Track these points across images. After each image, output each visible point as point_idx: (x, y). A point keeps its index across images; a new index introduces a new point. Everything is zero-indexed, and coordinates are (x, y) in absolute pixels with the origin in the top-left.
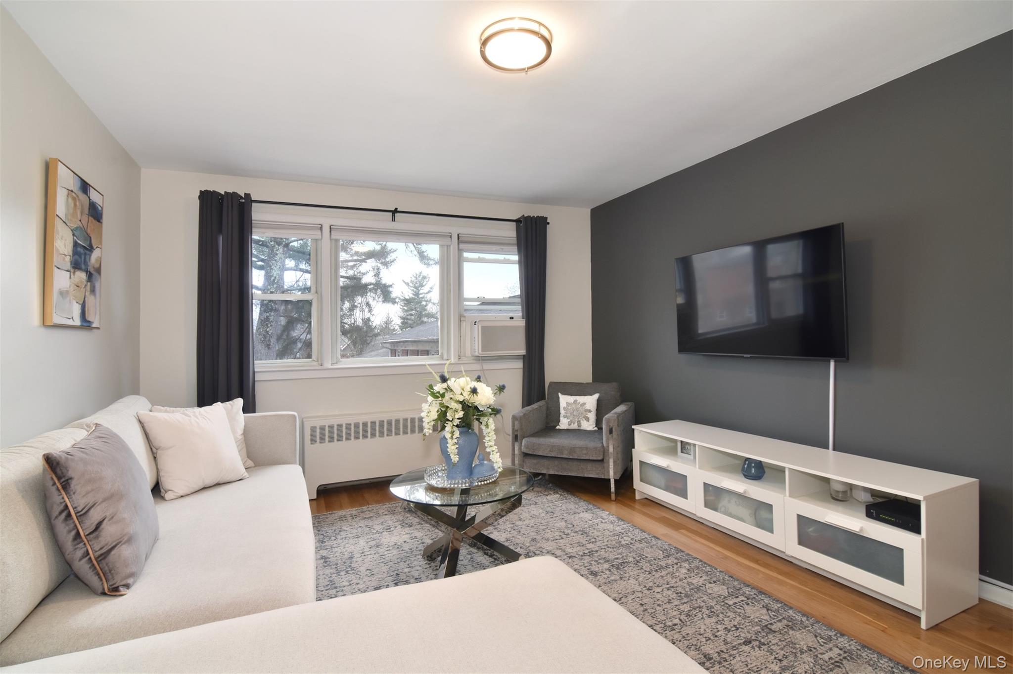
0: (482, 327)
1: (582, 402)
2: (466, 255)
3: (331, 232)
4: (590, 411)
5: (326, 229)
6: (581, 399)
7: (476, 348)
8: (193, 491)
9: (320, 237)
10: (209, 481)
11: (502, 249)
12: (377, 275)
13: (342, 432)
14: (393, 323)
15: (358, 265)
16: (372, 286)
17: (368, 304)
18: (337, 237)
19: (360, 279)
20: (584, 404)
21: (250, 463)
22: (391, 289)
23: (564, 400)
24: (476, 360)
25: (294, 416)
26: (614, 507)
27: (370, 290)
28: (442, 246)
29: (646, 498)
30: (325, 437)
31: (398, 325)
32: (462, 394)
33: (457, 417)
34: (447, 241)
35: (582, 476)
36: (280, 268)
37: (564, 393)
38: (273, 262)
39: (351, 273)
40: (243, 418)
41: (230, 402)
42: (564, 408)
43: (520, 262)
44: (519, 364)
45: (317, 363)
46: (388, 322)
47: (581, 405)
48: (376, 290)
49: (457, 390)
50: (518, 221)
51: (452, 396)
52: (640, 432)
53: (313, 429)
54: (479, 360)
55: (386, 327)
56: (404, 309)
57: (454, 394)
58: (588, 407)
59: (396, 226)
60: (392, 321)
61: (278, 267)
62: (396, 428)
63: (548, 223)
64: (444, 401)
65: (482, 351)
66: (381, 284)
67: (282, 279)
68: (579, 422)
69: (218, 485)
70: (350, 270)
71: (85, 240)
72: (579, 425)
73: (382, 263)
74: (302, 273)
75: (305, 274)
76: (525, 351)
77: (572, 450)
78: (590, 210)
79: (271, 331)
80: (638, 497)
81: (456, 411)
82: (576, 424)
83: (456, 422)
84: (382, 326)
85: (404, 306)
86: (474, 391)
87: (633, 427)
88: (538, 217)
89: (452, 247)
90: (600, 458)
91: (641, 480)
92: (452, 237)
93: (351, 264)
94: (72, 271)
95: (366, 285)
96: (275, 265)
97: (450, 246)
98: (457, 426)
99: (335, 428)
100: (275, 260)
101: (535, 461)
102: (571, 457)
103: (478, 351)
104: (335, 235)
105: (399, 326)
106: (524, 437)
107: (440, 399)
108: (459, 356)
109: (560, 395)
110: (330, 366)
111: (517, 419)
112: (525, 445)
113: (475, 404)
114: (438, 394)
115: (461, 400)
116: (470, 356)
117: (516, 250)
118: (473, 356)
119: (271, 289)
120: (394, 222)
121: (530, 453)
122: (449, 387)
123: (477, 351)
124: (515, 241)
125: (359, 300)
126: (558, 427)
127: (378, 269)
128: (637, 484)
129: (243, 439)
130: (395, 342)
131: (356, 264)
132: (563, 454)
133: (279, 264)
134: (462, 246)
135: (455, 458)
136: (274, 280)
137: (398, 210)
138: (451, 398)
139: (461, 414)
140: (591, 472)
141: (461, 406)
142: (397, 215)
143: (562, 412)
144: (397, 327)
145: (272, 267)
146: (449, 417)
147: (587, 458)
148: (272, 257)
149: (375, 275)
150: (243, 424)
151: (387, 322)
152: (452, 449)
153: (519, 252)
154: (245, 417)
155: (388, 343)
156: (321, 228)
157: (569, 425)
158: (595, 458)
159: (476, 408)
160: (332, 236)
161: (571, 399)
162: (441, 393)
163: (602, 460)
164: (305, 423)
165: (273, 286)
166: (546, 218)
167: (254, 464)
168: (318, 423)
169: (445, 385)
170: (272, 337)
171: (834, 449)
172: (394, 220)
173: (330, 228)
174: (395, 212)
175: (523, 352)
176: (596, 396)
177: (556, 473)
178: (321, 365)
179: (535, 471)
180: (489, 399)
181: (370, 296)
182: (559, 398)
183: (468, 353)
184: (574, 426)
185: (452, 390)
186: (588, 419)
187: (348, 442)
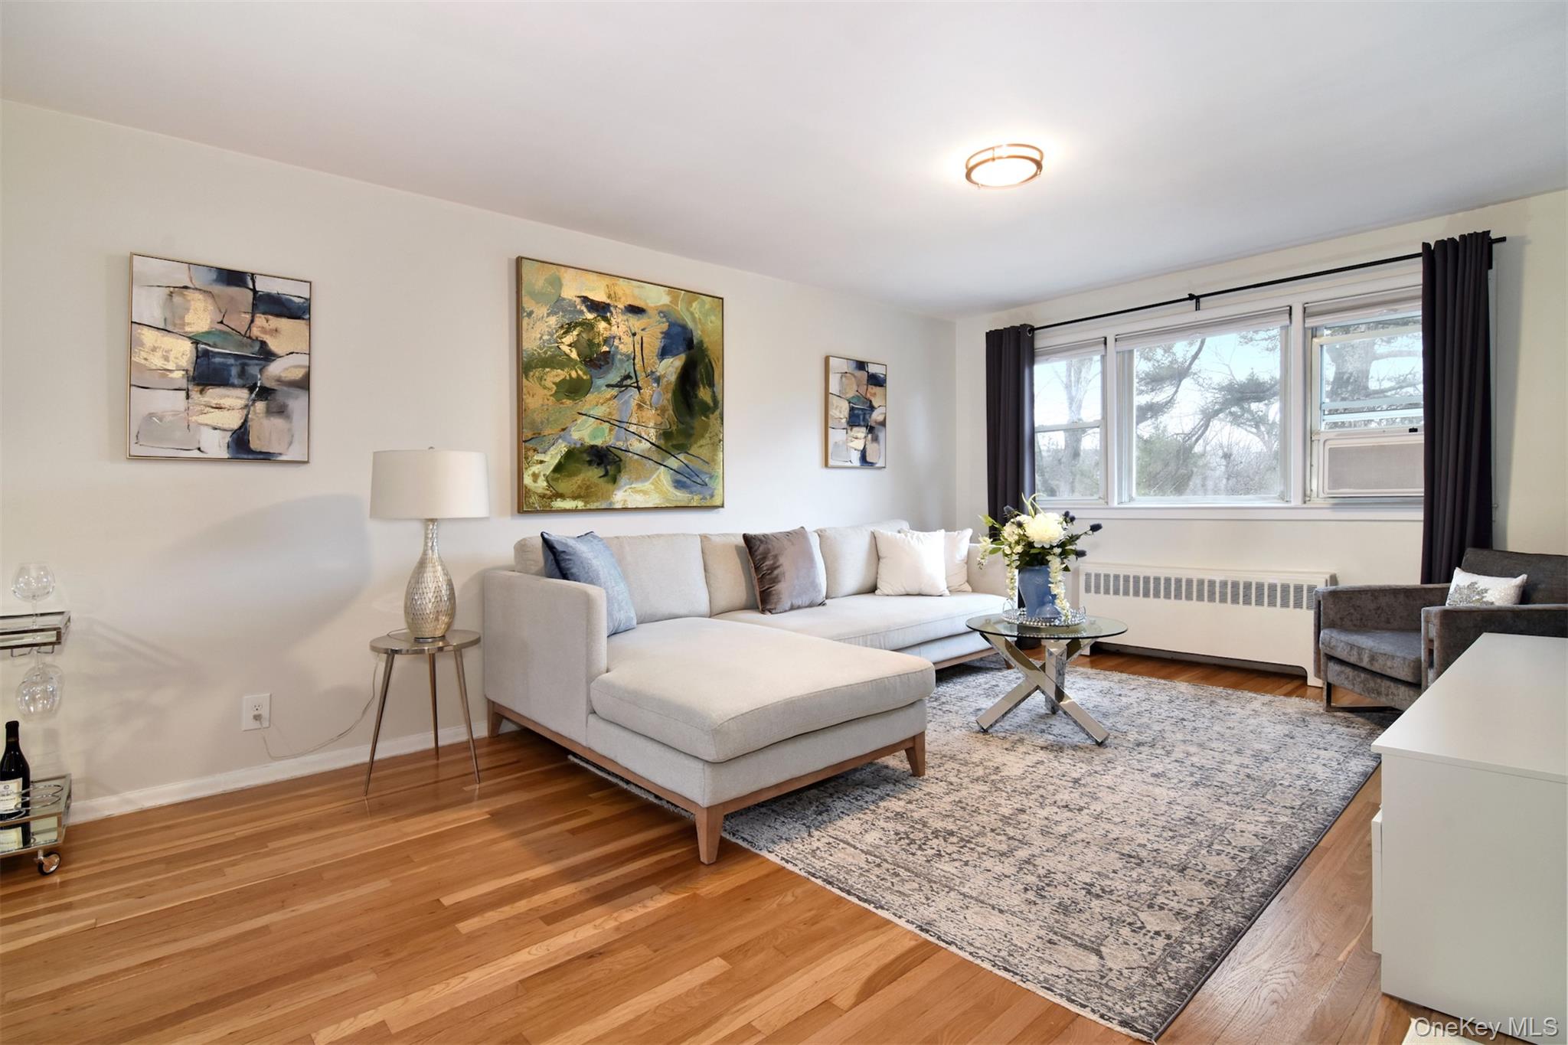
1: (1483, 587)
3: (1116, 343)
5: (1111, 341)
9: (1106, 352)
20: (1486, 590)
30: (1100, 587)
34: (1284, 320)
42: (1451, 595)
45: (1104, 501)
47: (1479, 593)
50: (1426, 253)
59: (1205, 315)
62: (1186, 590)
63: (1502, 240)
71: (864, 403)
77: (1373, 657)
89: (1295, 327)
90: (1412, 680)
92: (1293, 311)
94: (849, 428)
97: (1292, 326)
102: (1375, 670)
104: (1123, 346)
109: (1453, 569)
110: (1116, 505)
112: (1322, 638)
120: (1195, 312)
121: (1329, 653)
132: (1362, 661)
134: (1311, 322)
137: (1195, 295)
142: (1202, 301)
147: (1395, 675)
156: (1105, 342)
158: (1405, 678)
160: (1118, 348)
163: (1418, 685)
167: (972, 588)
172: (1198, 308)
173: (1116, 339)
174: (1194, 298)
176: (1522, 579)
178: (1107, 503)
187: (1146, 599)
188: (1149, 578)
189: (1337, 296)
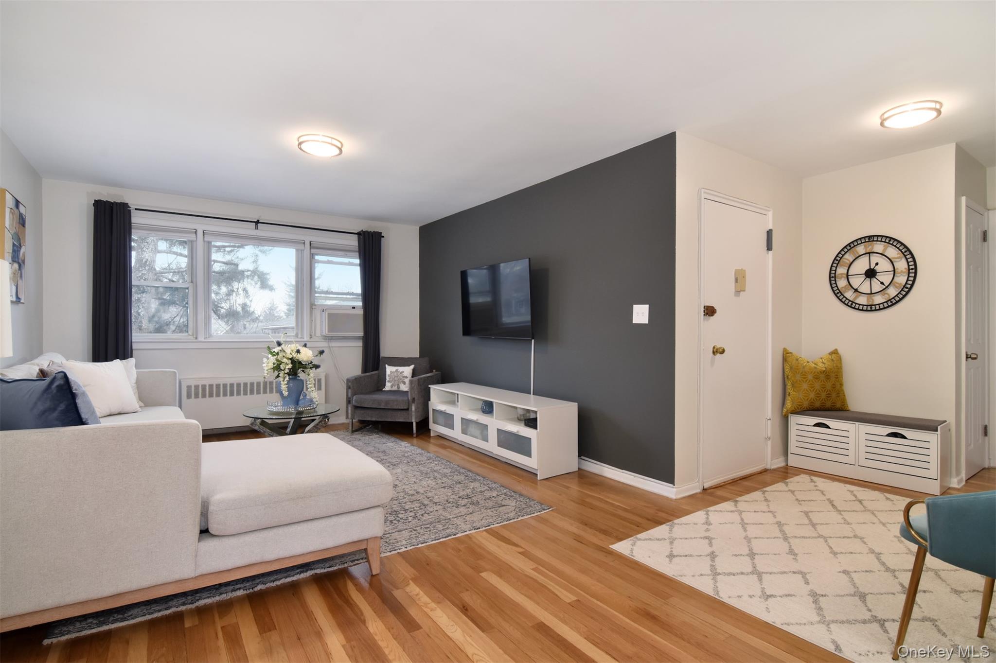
0: (328, 314)
1: (401, 371)
2: (317, 257)
3: (204, 235)
4: (406, 377)
5: (200, 233)
6: (401, 369)
7: (324, 329)
8: (103, 415)
9: (195, 239)
10: (115, 410)
11: (346, 254)
12: (255, 261)
13: (213, 391)
14: (278, 310)
15: (235, 251)
16: (249, 273)
17: (245, 290)
18: (210, 240)
19: (237, 265)
20: (403, 372)
21: (142, 404)
22: (268, 277)
23: (389, 369)
24: (324, 339)
25: (175, 372)
26: (415, 441)
27: (248, 277)
28: (297, 250)
29: (438, 436)
30: (198, 394)
31: (283, 311)
32: (291, 354)
33: (287, 367)
34: (301, 247)
35: (394, 421)
36: (152, 250)
37: (389, 365)
38: (145, 244)
39: (228, 258)
40: (135, 373)
41: (126, 360)
42: (389, 375)
43: (360, 265)
44: (360, 344)
45: (192, 337)
46: (272, 309)
47: (401, 373)
48: (253, 277)
49: (288, 351)
50: (359, 234)
51: (284, 355)
52: (434, 390)
53: (189, 387)
54: (326, 339)
55: (270, 313)
56: (290, 295)
57: (286, 353)
58: (405, 374)
59: (259, 233)
60: (277, 307)
61: (150, 249)
62: (257, 389)
63: (383, 237)
64: (279, 358)
65: (328, 332)
66: (259, 271)
67: (154, 261)
68: (398, 385)
69: (120, 414)
70: (226, 255)
71: (18, 241)
72: (399, 387)
73: (260, 251)
74: (176, 256)
75: (178, 257)
76: (363, 333)
77: (387, 402)
78: (418, 228)
79: (143, 313)
80: (432, 434)
81: (287, 364)
82: (396, 387)
83: (287, 371)
84: (266, 313)
85: (290, 292)
86: (298, 351)
87: (429, 386)
88: (374, 232)
89: (305, 251)
90: (405, 408)
91: (434, 423)
92: (305, 244)
93: (228, 249)
94: (12, 262)
95: (243, 272)
96: (147, 247)
97: (304, 250)
98: (287, 373)
99: (207, 388)
100: (147, 242)
101: (362, 412)
102: (386, 408)
103: (326, 332)
104: (207, 238)
105: (285, 313)
106: (356, 394)
107: (276, 356)
108: (310, 335)
109: (386, 365)
110: (203, 340)
111: (350, 382)
112: (355, 399)
113: (300, 360)
114: (274, 353)
115: (290, 357)
116: (320, 335)
117: (358, 256)
118: (322, 336)
119: (142, 271)
120: (256, 230)
121: (359, 405)
122: (282, 349)
123: (324, 331)
124: (357, 248)
125: (235, 285)
126: (384, 389)
127: (257, 256)
128: (432, 426)
129: (136, 387)
130: (275, 328)
131: (234, 250)
132: (381, 405)
133: (151, 246)
134: (313, 251)
135: (286, 393)
136: (146, 262)
137: (260, 221)
138: (284, 356)
139: (290, 366)
140: (400, 418)
141: (290, 361)
142: (259, 224)
143: (387, 378)
144: (282, 314)
145: (144, 249)
146: (282, 367)
147: (397, 407)
148: (144, 239)
149: (253, 262)
150: (136, 376)
151: (271, 307)
152: (284, 387)
153: (360, 258)
154: (137, 372)
155: (268, 329)
156: (196, 233)
157: (392, 387)
158: (402, 408)
159: (300, 363)
160: (205, 239)
161: (394, 369)
162: (276, 352)
163: (407, 409)
164: (182, 382)
165: (145, 268)
166: (381, 233)
167: (145, 405)
168: (193, 383)
169: (280, 348)
170: (143, 318)
171: (533, 394)
172: (257, 228)
173: (204, 233)
174: (257, 222)
175: (361, 334)
176: (412, 367)
177: (377, 420)
178: (196, 338)
179: (362, 419)
180: (308, 357)
181: (248, 284)
182: (385, 368)
183: (318, 333)
184: (395, 388)
185: (284, 351)
186: (404, 383)
188: (226, 385)
189: (326, 242)
